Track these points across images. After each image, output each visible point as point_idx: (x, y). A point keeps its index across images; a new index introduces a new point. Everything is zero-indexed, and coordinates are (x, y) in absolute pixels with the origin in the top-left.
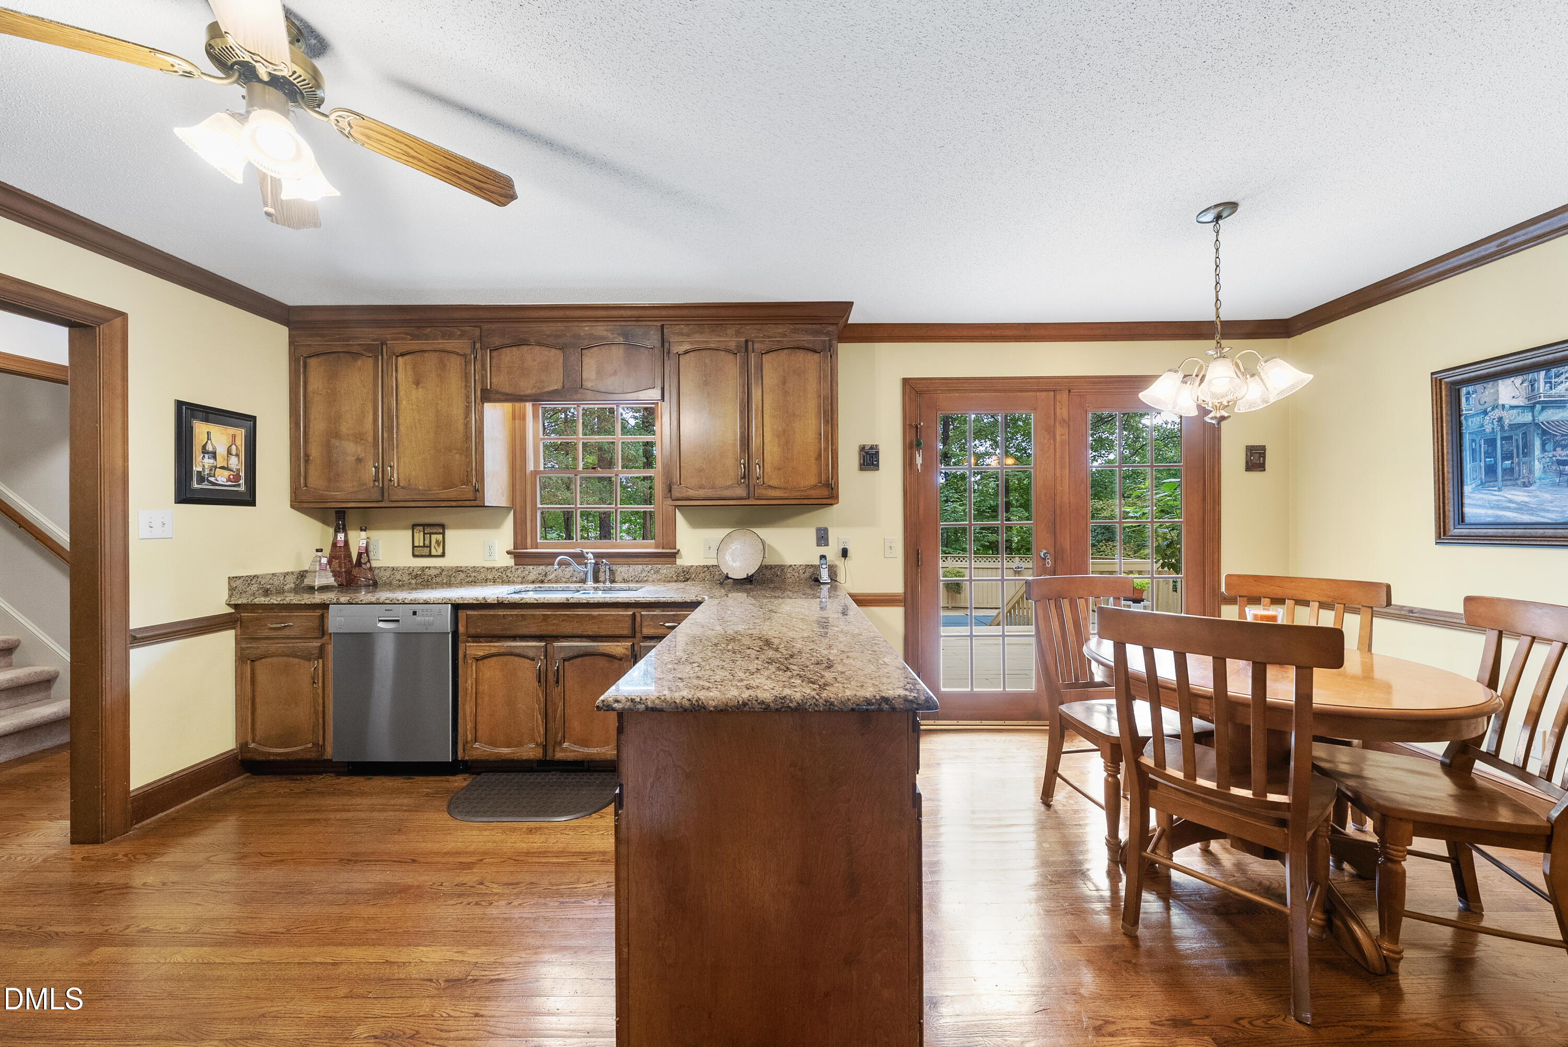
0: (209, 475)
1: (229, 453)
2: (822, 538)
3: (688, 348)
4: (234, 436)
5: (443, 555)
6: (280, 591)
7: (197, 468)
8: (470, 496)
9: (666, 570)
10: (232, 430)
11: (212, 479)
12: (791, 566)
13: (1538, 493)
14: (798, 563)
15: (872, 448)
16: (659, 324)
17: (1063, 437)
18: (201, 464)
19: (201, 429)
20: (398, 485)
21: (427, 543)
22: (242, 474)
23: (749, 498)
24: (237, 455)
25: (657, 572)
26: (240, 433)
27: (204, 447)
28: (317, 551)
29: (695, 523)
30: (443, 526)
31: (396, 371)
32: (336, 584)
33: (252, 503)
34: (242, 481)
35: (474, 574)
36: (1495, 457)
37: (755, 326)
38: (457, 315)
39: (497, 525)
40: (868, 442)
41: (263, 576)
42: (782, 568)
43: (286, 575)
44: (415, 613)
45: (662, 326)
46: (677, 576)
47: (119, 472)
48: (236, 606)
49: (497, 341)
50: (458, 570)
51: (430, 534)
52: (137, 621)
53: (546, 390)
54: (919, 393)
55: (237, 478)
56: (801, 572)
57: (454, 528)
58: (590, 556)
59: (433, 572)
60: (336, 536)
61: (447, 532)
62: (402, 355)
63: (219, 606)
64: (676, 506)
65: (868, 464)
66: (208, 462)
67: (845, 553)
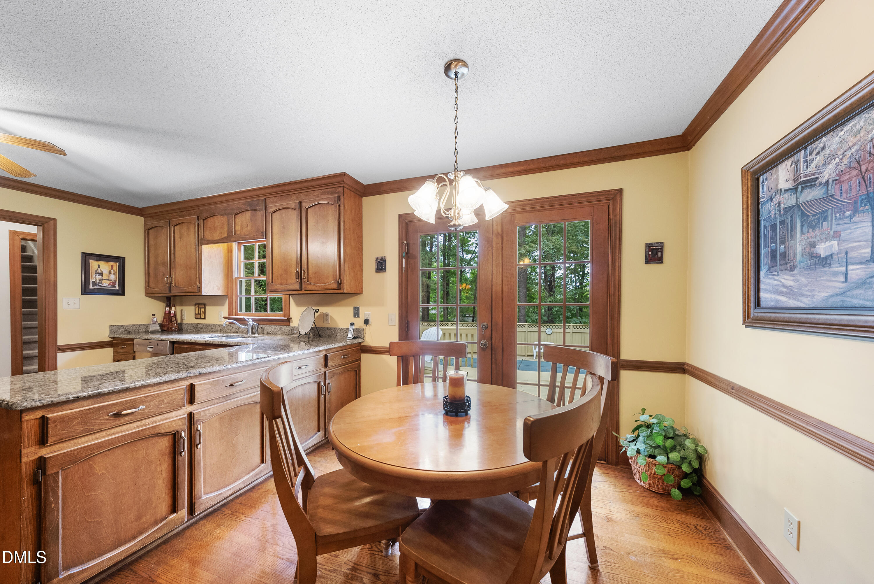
0: (99, 283)
1: (110, 273)
2: (357, 314)
3: (275, 209)
4: (112, 266)
5: (205, 318)
6: (137, 332)
7: (92, 280)
8: (196, 290)
9: (285, 328)
10: (111, 264)
11: (101, 284)
12: (339, 329)
13: (798, 277)
14: (343, 327)
15: (382, 258)
16: (263, 198)
17: (498, 245)
18: (94, 278)
19: (94, 264)
20: (175, 285)
21: (199, 312)
22: (117, 282)
23: (301, 290)
24: (114, 274)
25: (280, 330)
26: (116, 265)
27: (96, 271)
28: (153, 315)
29: (298, 304)
30: (205, 305)
31: (174, 233)
32: (160, 330)
33: (123, 294)
34: (117, 285)
35: (214, 328)
36: (776, 243)
37: (305, 193)
38: (190, 204)
39: (223, 305)
40: (380, 255)
41: (127, 326)
42: (335, 329)
43: (140, 325)
44: (158, 344)
45: (265, 199)
46: (289, 332)
47: (52, 283)
48: (113, 338)
49: (205, 215)
50: (209, 325)
51: (201, 308)
52: (60, 342)
53: (223, 237)
54: (408, 223)
55: (114, 283)
56: (344, 332)
57: (210, 305)
58: (251, 320)
59: (201, 326)
60: (166, 309)
61: (207, 308)
62: (176, 225)
63: (105, 337)
64: (290, 295)
65: (380, 269)
66: (98, 277)
67: (367, 322)
